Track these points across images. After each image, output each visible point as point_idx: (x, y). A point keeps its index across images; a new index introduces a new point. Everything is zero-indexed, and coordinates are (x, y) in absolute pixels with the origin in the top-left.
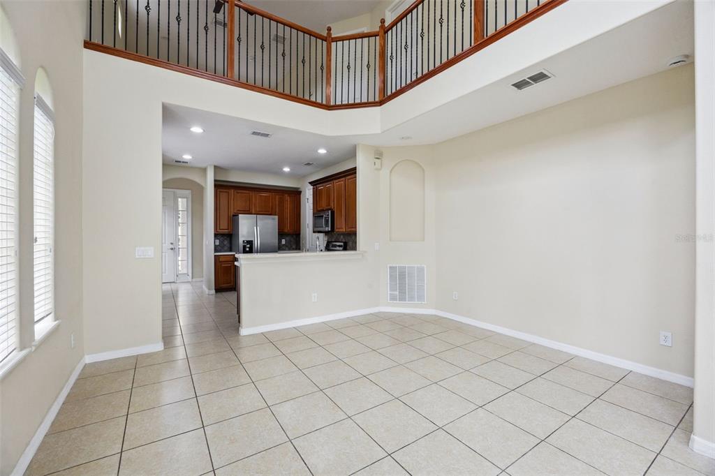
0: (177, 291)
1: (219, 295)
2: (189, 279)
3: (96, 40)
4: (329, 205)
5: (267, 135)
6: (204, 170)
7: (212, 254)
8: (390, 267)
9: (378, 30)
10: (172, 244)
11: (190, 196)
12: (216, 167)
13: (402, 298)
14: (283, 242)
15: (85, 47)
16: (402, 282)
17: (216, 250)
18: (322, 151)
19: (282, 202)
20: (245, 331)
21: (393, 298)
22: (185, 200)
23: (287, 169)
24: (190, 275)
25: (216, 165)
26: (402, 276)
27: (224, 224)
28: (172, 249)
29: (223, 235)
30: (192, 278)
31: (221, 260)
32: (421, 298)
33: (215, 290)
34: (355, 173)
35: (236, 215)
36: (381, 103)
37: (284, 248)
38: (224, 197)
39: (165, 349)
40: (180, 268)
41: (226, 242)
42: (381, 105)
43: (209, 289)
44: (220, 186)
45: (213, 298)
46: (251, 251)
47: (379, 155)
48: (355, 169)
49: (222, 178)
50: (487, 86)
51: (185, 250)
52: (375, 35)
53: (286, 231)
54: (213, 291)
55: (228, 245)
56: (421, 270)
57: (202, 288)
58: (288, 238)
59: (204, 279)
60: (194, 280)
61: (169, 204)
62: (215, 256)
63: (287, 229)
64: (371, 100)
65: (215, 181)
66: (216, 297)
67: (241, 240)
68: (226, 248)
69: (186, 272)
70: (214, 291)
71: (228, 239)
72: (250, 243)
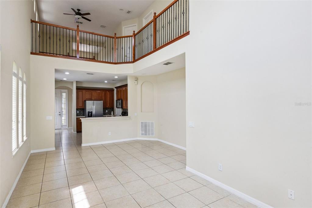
0: (62, 132)
1: (78, 134)
2: (67, 127)
3: (34, 51)
4: (121, 97)
5: (93, 74)
6: (72, 82)
7: (75, 117)
8: (141, 122)
9: (132, 35)
10: (60, 112)
11: (67, 92)
12: (76, 81)
13: (146, 134)
14: (107, 111)
15: (31, 54)
16: (145, 128)
17: (77, 115)
18: (116, 77)
19: (105, 94)
20: (83, 145)
21: (142, 134)
22: (65, 94)
23: (106, 82)
24: (67, 125)
26: (146, 126)
27: (81, 105)
28: (60, 115)
29: (80, 109)
30: (68, 127)
31: (79, 119)
32: (152, 134)
33: (77, 132)
34: (127, 86)
35: (85, 101)
36: (133, 62)
37: (107, 114)
38: (80, 93)
39: (56, 150)
40: (63, 123)
41: (82, 112)
42: (133, 63)
43: (74, 131)
44: (78, 89)
45: (76, 135)
46: (91, 116)
47: (137, 79)
48: (127, 84)
49: (79, 85)
50: (156, 65)
51: (65, 115)
52: (132, 36)
53: (107, 107)
54: (76, 132)
55: (83, 113)
56: (152, 123)
57: (72, 131)
58: (108, 110)
59: (73, 127)
60: (69, 128)
61: (58, 96)
62: (77, 118)
63: (108, 106)
64: (130, 61)
65: (77, 87)
66: (77, 135)
67: (87, 111)
68: (81, 115)
69: (65, 125)
71: (83, 110)
72: (92, 112)
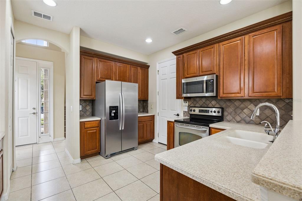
2: (51, 139)
6: (68, 36)
10: (34, 109)
17: (81, 116)
24: (53, 135)
25: (82, 28)
28: (34, 113)
29: (85, 101)
31: (86, 126)
41: (88, 108)
44: (85, 54)
55: (90, 110)
60: (56, 139)
62: (80, 122)
65: (81, 48)
67: (107, 106)
68: (88, 113)
70: (80, 159)
71: (91, 104)
72: (116, 108)
